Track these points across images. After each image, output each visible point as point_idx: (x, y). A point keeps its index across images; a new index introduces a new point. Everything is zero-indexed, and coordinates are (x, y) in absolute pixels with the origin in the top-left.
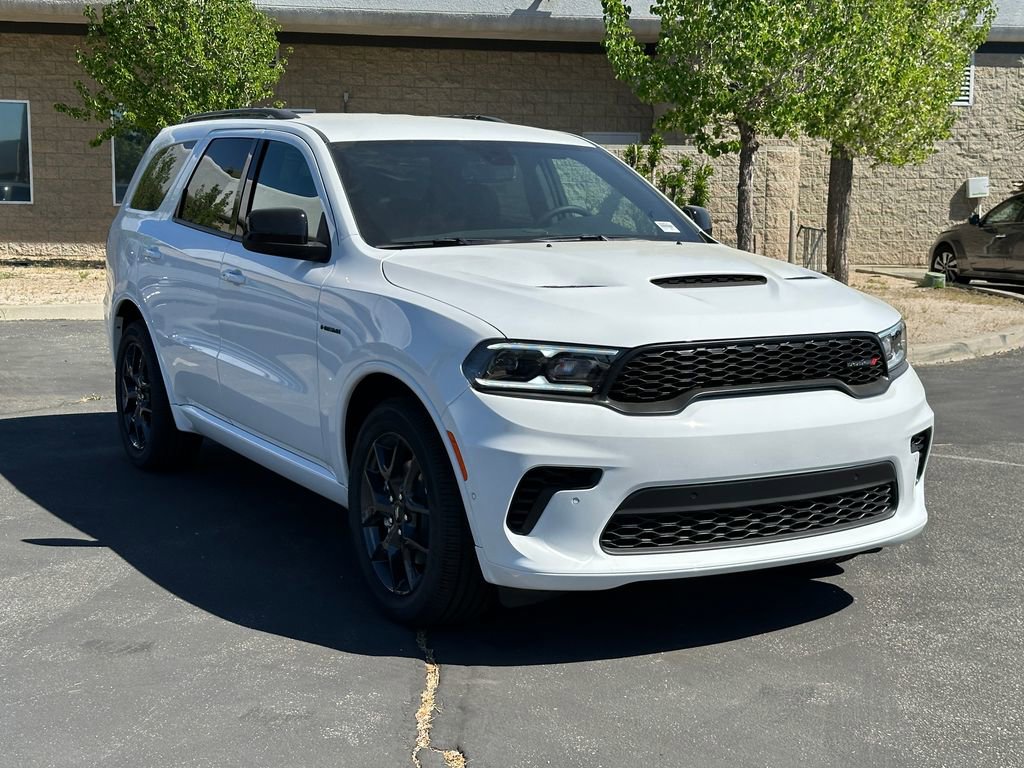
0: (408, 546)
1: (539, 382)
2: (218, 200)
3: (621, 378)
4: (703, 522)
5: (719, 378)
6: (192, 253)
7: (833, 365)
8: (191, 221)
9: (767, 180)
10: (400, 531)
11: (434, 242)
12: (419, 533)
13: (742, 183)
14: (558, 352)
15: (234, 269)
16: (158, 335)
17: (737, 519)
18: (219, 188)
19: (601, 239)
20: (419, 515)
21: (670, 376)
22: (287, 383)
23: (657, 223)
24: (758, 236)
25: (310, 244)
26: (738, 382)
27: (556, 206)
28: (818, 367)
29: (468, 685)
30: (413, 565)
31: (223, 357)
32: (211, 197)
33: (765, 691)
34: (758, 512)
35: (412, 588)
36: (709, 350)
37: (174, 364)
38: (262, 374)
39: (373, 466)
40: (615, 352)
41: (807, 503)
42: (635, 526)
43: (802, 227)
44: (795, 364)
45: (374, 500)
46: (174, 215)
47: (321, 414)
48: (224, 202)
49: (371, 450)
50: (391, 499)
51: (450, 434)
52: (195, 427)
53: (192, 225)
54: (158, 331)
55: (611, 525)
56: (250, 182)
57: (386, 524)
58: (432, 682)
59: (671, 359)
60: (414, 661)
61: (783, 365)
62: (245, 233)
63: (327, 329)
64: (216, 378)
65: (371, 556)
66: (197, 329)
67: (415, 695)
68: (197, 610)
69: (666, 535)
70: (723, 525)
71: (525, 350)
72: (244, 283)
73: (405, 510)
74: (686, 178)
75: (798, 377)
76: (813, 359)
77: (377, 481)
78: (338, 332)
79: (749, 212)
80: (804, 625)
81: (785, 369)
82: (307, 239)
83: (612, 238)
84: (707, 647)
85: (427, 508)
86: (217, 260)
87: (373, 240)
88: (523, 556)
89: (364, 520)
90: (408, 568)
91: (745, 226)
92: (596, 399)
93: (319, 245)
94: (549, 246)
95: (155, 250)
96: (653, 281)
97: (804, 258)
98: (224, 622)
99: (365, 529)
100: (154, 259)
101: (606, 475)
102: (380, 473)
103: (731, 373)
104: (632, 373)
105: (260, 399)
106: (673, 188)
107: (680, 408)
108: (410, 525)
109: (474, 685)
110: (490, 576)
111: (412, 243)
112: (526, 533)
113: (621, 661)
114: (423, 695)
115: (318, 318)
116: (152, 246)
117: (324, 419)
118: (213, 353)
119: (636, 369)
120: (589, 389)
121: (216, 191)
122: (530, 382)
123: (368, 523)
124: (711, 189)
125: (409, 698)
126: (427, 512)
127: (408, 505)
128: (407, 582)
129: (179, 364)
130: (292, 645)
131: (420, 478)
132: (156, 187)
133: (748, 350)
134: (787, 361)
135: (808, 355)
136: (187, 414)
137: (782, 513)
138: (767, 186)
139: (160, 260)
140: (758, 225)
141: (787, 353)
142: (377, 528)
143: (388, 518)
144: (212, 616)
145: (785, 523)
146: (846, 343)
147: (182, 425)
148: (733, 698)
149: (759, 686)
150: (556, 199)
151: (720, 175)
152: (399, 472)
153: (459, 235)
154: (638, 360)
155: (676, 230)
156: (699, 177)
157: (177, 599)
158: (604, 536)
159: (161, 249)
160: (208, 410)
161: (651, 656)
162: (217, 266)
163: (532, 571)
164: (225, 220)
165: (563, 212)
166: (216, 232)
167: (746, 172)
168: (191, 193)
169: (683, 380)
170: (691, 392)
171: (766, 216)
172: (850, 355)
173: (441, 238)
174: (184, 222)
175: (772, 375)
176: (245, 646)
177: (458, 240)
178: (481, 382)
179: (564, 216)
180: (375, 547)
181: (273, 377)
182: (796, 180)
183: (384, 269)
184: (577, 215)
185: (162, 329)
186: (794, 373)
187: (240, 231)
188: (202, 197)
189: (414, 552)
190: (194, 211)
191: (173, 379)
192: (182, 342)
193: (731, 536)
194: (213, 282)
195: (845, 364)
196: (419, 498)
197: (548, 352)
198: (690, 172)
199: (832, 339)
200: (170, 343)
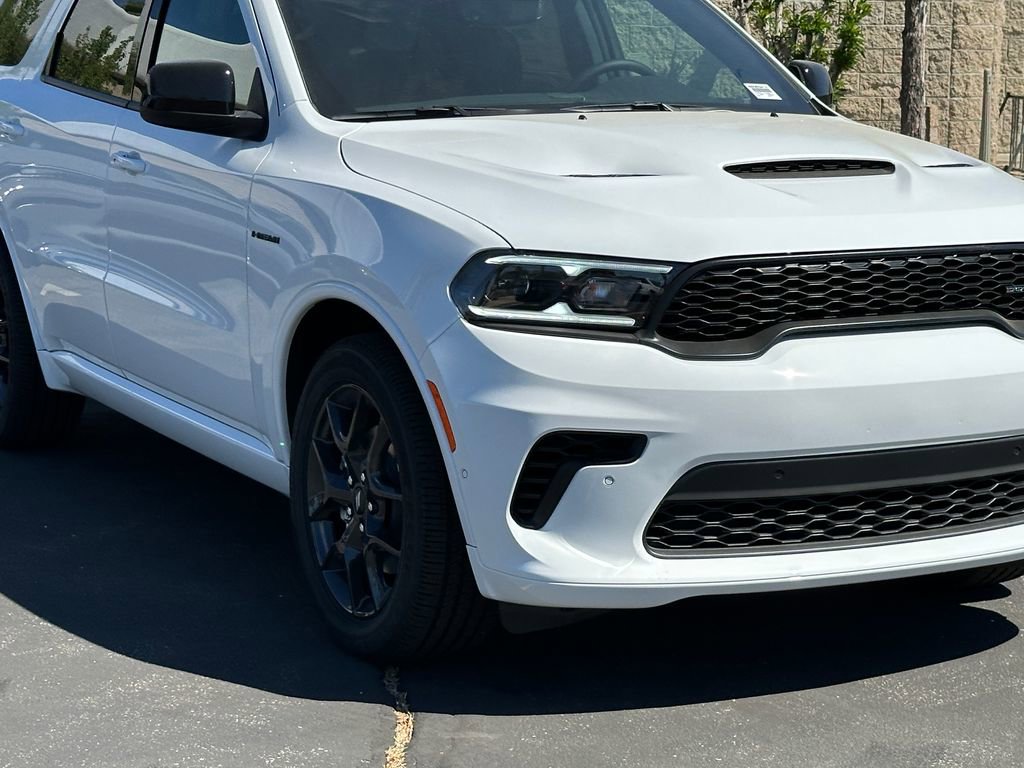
0: (374, 548)
1: (559, 312)
2: (110, 51)
3: (677, 306)
4: (791, 513)
5: (817, 307)
6: (70, 128)
7: (985, 291)
8: (69, 81)
9: (954, 23)
10: (362, 527)
11: (417, 111)
12: (389, 529)
13: (910, 26)
14: (587, 268)
15: (128, 151)
16: (19, 249)
17: (842, 509)
18: (113, 32)
19: (662, 109)
20: (388, 502)
21: (747, 304)
22: (204, 317)
23: (747, 85)
24: (935, 110)
25: (237, 114)
26: (846, 312)
27: (605, 61)
28: (963, 292)
29: (453, 739)
30: (381, 574)
31: (113, 279)
32: (101, 46)
33: (874, 750)
34: (873, 499)
35: (378, 609)
36: (804, 267)
37: (43, 293)
38: (170, 304)
39: (324, 434)
40: (668, 269)
41: (944, 488)
42: (694, 518)
43: (1009, 95)
44: (930, 289)
45: (326, 483)
46: (44, 73)
47: (252, 363)
48: (118, 54)
49: (322, 412)
50: (350, 480)
51: (431, 386)
52: (72, 385)
53: (68, 86)
54: (19, 244)
55: (660, 516)
56: (154, 22)
57: (344, 517)
58: (402, 735)
59: (748, 280)
60: (378, 707)
61: (912, 290)
62: (145, 97)
63: (260, 236)
64: (104, 314)
65: (321, 564)
66: (83, 241)
67: (379, 751)
68: (72, 637)
69: (739, 531)
70: (821, 517)
71: (543, 266)
72: (142, 172)
73: (370, 497)
74: (829, 20)
75: (934, 308)
76: (956, 281)
77: (331, 455)
78: (276, 240)
79: (919, 74)
80: (941, 664)
81: (914, 295)
82: (233, 106)
83: (678, 107)
84: (799, 693)
85: (398, 490)
86: (103, 137)
87: (328, 107)
88: (533, 559)
89: (311, 510)
90: (373, 579)
91: (912, 93)
92: (639, 334)
93: (251, 115)
94: (582, 117)
95: (16, 123)
96: (729, 169)
97: (1012, 144)
98: (110, 653)
99: (312, 524)
100: (14, 136)
101: (653, 445)
102: (335, 444)
103: (836, 300)
104: (692, 299)
105: (170, 344)
106: (809, 34)
107: (760, 350)
108: (376, 517)
109: (461, 740)
110: (488, 589)
111: (385, 113)
112: (537, 526)
113: (674, 710)
114: (389, 752)
115: (248, 222)
116: (11, 118)
117: (256, 369)
118: (99, 274)
119: (699, 293)
120: (630, 322)
121: (107, 36)
122: (546, 311)
123: (317, 516)
124: (866, 38)
125: (369, 755)
126: (399, 497)
127: (373, 488)
128: (371, 600)
129: (49, 292)
130: (205, 685)
131: (391, 449)
132: (17, 31)
133: (861, 267)
134: (918, 283)
135: (949, 275)
136: (63, 366)
137: (909, 502)
138: (954, 31)
139: (22, 138)
140: (939, 92)
141: (918, 271)
142: (330, 523)
143: (346, 509)
144: (92, 646)
145: (913, 516)
146: (1005, 258)
147: (53, 380)
148: (827, 759)
149: (867, 743)
150: (606, 50)
151: (882, 16)
152: (361, 441)
153: (452, 102)
154: (700, 280)
155: (775, 97)
156: (848, 18)
157: (44, 623)
158: (650, 531)
159: (24, 122)
160: (95, 360)
161: (717, 703)
162: (105, 147)
163: (545, 580)
164: (118, 80)
165: (616, 69)
166: (108, 97)
167: (915, 10)
168: (70, 39)
169: (765, 310)
170: (777, 327)
171: (953, 78)
172: (1010, 277)
173: (429, 106)
174: (60, 83)
175: (895, 303)
176: (140, 685)
177: (452, 109)
178: (477, 311)
179: (617, 75)
180: (327, 550)
181: (185, 309)
182: (999, 23)
183: (343, 151)
184: (634, 74)
185: (24, 240)
186: (928, 301)
187: (138, 95)
188: (86, 46)
189: (381, 556)
190: (74, 66)
191: (40, 315)
192: (52, 257)
193: (833, 534)
194: (98, 170)
195: (1002, 290)
196: (388, 479)
197: (572, 269)
198: (836, 11)
199: (986, 252)
200: (35, 260)
